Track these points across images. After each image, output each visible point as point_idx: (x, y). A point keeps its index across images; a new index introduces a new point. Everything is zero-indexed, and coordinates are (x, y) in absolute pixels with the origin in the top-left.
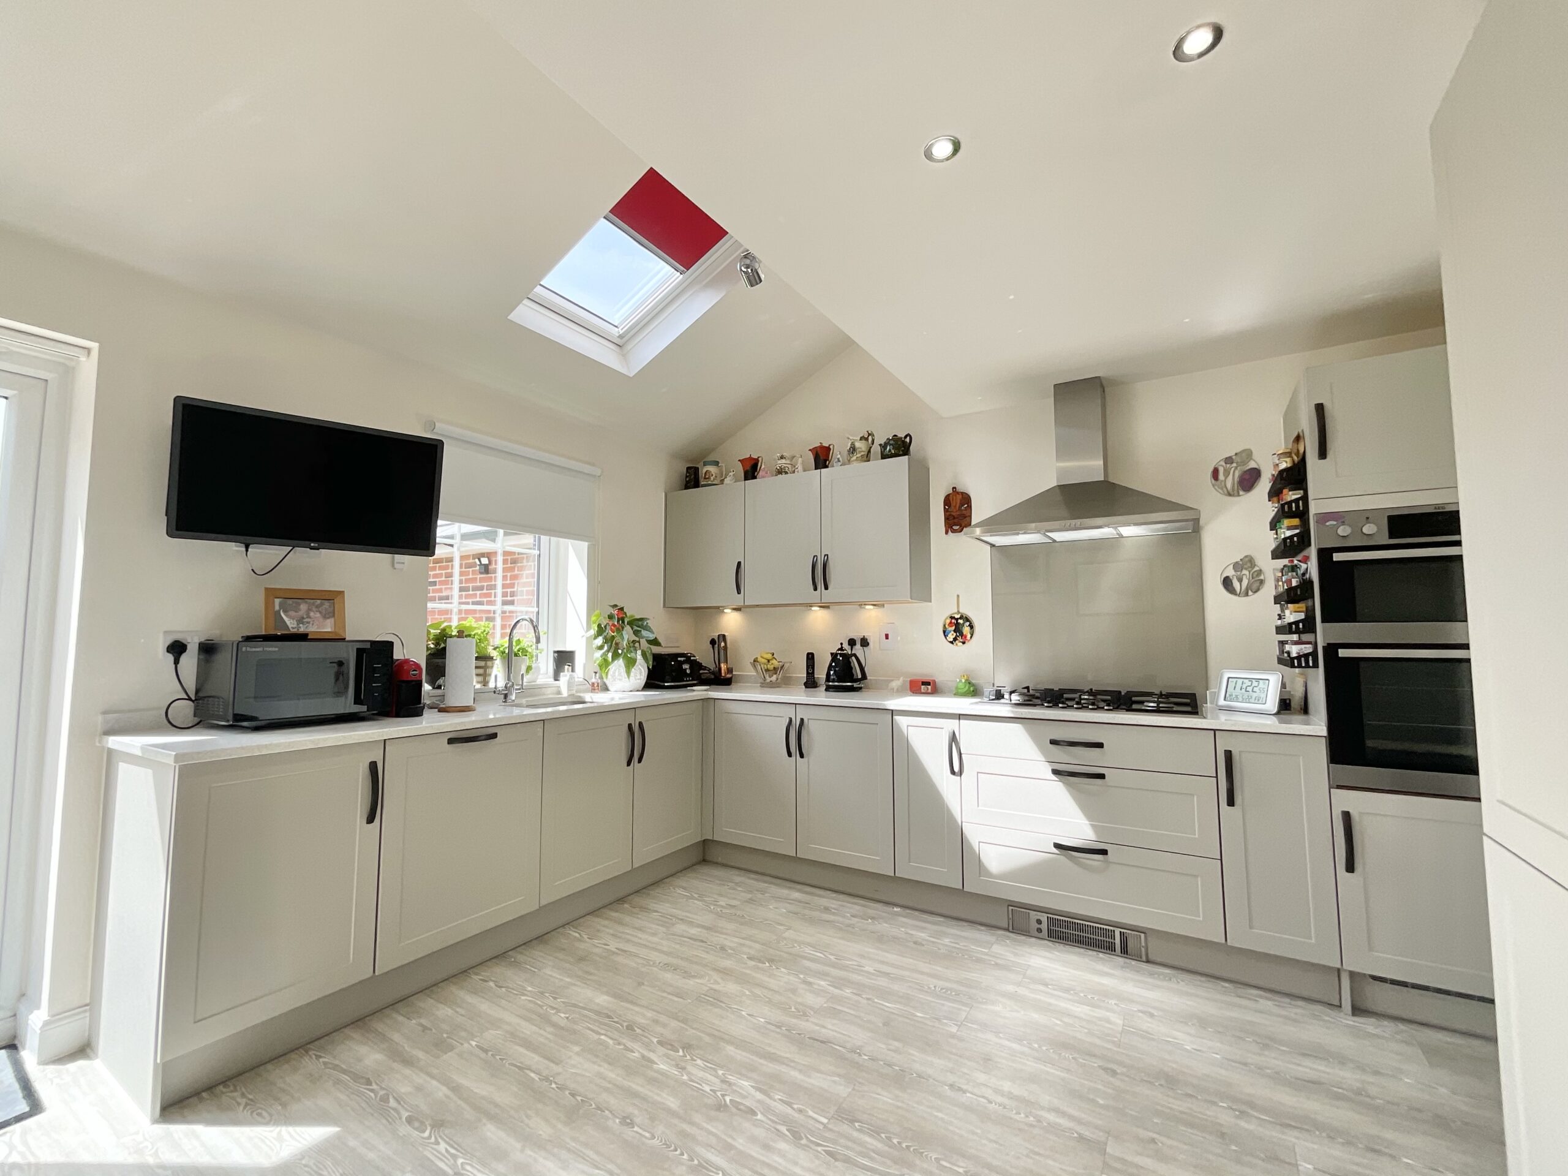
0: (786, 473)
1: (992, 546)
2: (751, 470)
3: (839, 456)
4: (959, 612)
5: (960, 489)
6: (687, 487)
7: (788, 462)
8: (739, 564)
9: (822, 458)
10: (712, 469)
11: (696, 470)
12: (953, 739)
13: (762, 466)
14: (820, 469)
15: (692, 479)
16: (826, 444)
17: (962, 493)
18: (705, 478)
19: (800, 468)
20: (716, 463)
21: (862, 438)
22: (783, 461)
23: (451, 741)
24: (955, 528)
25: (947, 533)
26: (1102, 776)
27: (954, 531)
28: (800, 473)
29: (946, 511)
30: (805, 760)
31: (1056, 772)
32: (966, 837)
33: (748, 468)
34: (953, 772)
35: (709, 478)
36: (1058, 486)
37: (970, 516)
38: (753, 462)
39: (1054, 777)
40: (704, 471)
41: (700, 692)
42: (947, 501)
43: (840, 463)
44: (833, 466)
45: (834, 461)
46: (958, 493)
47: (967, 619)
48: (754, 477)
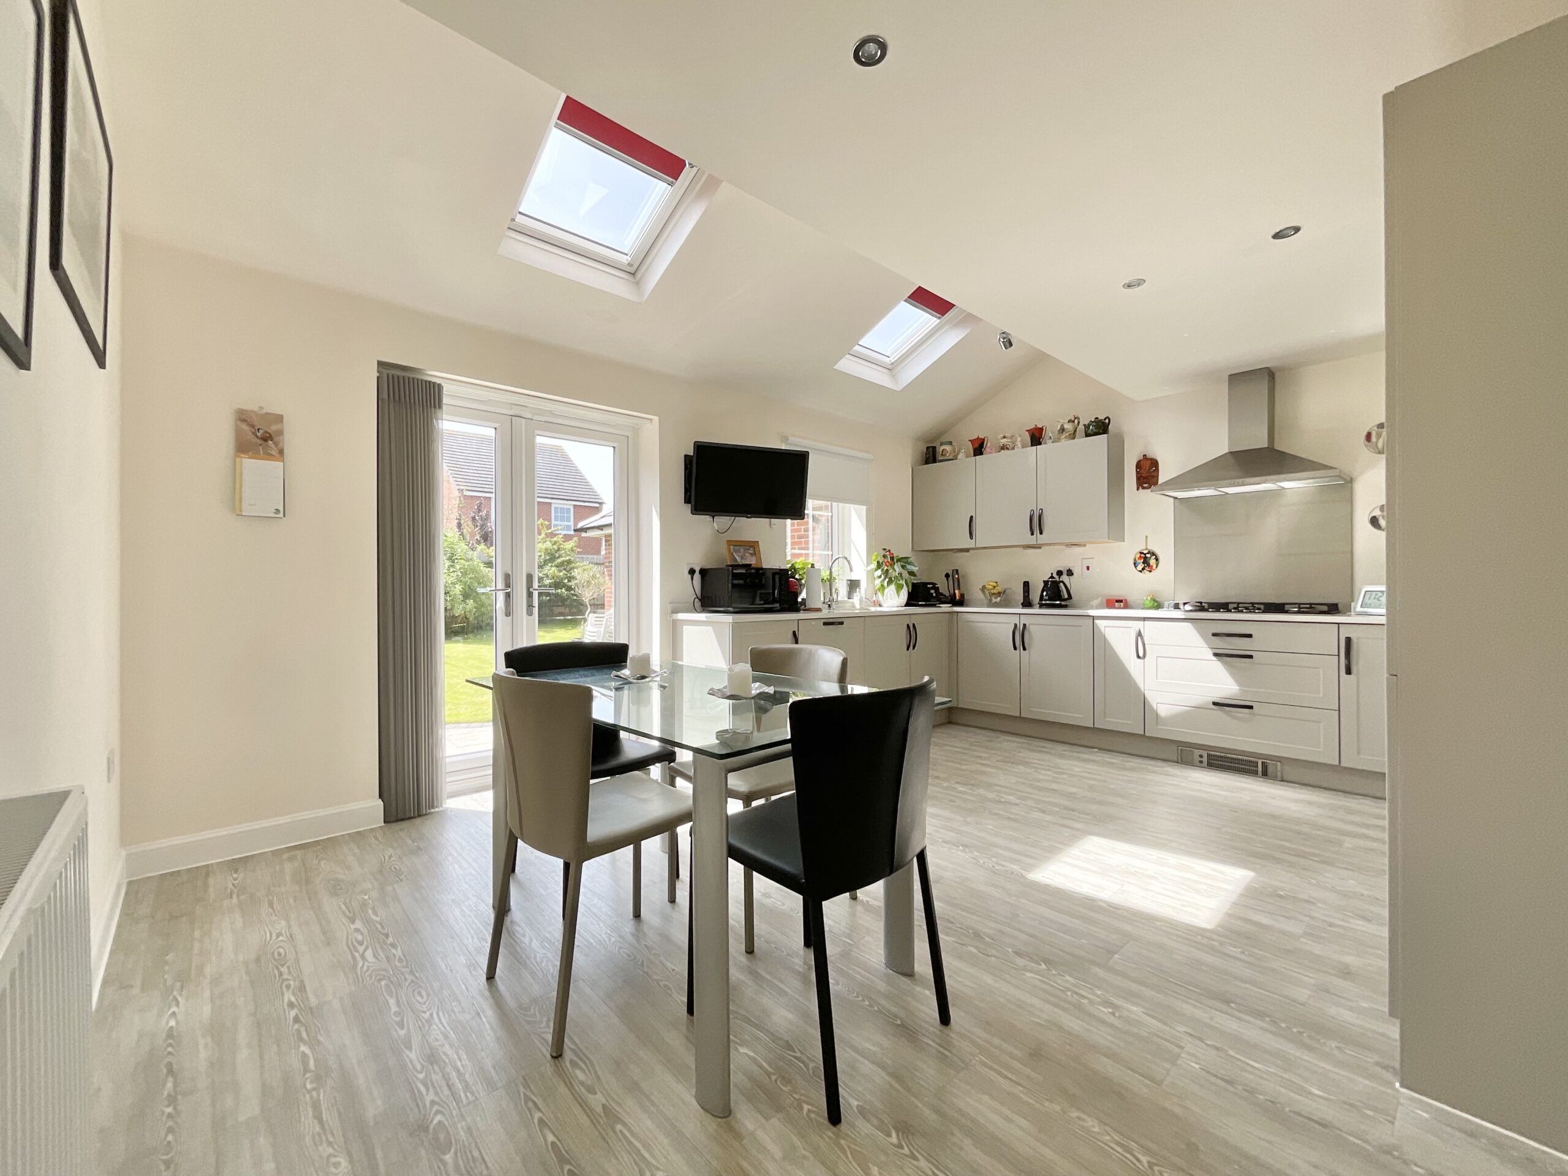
0: (1008, 449)
1: (1175, 498)
2: (979, 448)
3: (1050, 435)
4: (1146, 549)
5: (1150, 455)
6: (927, 462)
7: (1009, 440)
8: (972, 517)
9: (1036, 437)
10: (948, 448)
11: (934, 448)
12: (1139, 634)
13: (988, 445)
14: (1036, 445)
15: (931, 456)
16: (1040, 426)
17: (1152, 459)
18: (942, 455)
19: (1019, 445)
20: (950, 443)
21: (1070, 421)
22: (1005, 440)
23: (825, 624)
24: (1145, 485)
25: (1138, 489)
26: (1251, 657)
27: (1144, 488)
28: (1018, 450)
29: (1137, 473)
30: (1027, 651)
31: (1216, 655)
32: (1149, 702)
33: (977, 446)
34: (1139, 657)
35: (945, 455)
36: (1231, 452)
37: (1158, 476)
38: (980, 442)
39: (1214, 658)
40: (941, 450)
41: (945, 608)
42: (1139, 465)
43: (1051, 441)
44: (1045, 443)
45: (1046, 438)
46: (1148, 459)
47: (1153, 554)
48: (981, 454)
